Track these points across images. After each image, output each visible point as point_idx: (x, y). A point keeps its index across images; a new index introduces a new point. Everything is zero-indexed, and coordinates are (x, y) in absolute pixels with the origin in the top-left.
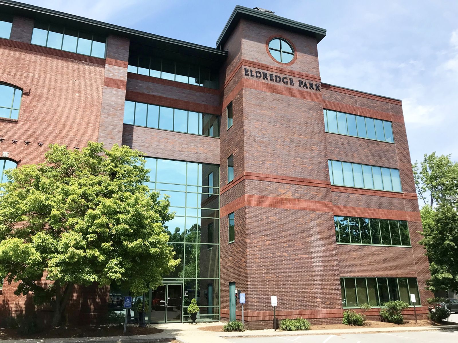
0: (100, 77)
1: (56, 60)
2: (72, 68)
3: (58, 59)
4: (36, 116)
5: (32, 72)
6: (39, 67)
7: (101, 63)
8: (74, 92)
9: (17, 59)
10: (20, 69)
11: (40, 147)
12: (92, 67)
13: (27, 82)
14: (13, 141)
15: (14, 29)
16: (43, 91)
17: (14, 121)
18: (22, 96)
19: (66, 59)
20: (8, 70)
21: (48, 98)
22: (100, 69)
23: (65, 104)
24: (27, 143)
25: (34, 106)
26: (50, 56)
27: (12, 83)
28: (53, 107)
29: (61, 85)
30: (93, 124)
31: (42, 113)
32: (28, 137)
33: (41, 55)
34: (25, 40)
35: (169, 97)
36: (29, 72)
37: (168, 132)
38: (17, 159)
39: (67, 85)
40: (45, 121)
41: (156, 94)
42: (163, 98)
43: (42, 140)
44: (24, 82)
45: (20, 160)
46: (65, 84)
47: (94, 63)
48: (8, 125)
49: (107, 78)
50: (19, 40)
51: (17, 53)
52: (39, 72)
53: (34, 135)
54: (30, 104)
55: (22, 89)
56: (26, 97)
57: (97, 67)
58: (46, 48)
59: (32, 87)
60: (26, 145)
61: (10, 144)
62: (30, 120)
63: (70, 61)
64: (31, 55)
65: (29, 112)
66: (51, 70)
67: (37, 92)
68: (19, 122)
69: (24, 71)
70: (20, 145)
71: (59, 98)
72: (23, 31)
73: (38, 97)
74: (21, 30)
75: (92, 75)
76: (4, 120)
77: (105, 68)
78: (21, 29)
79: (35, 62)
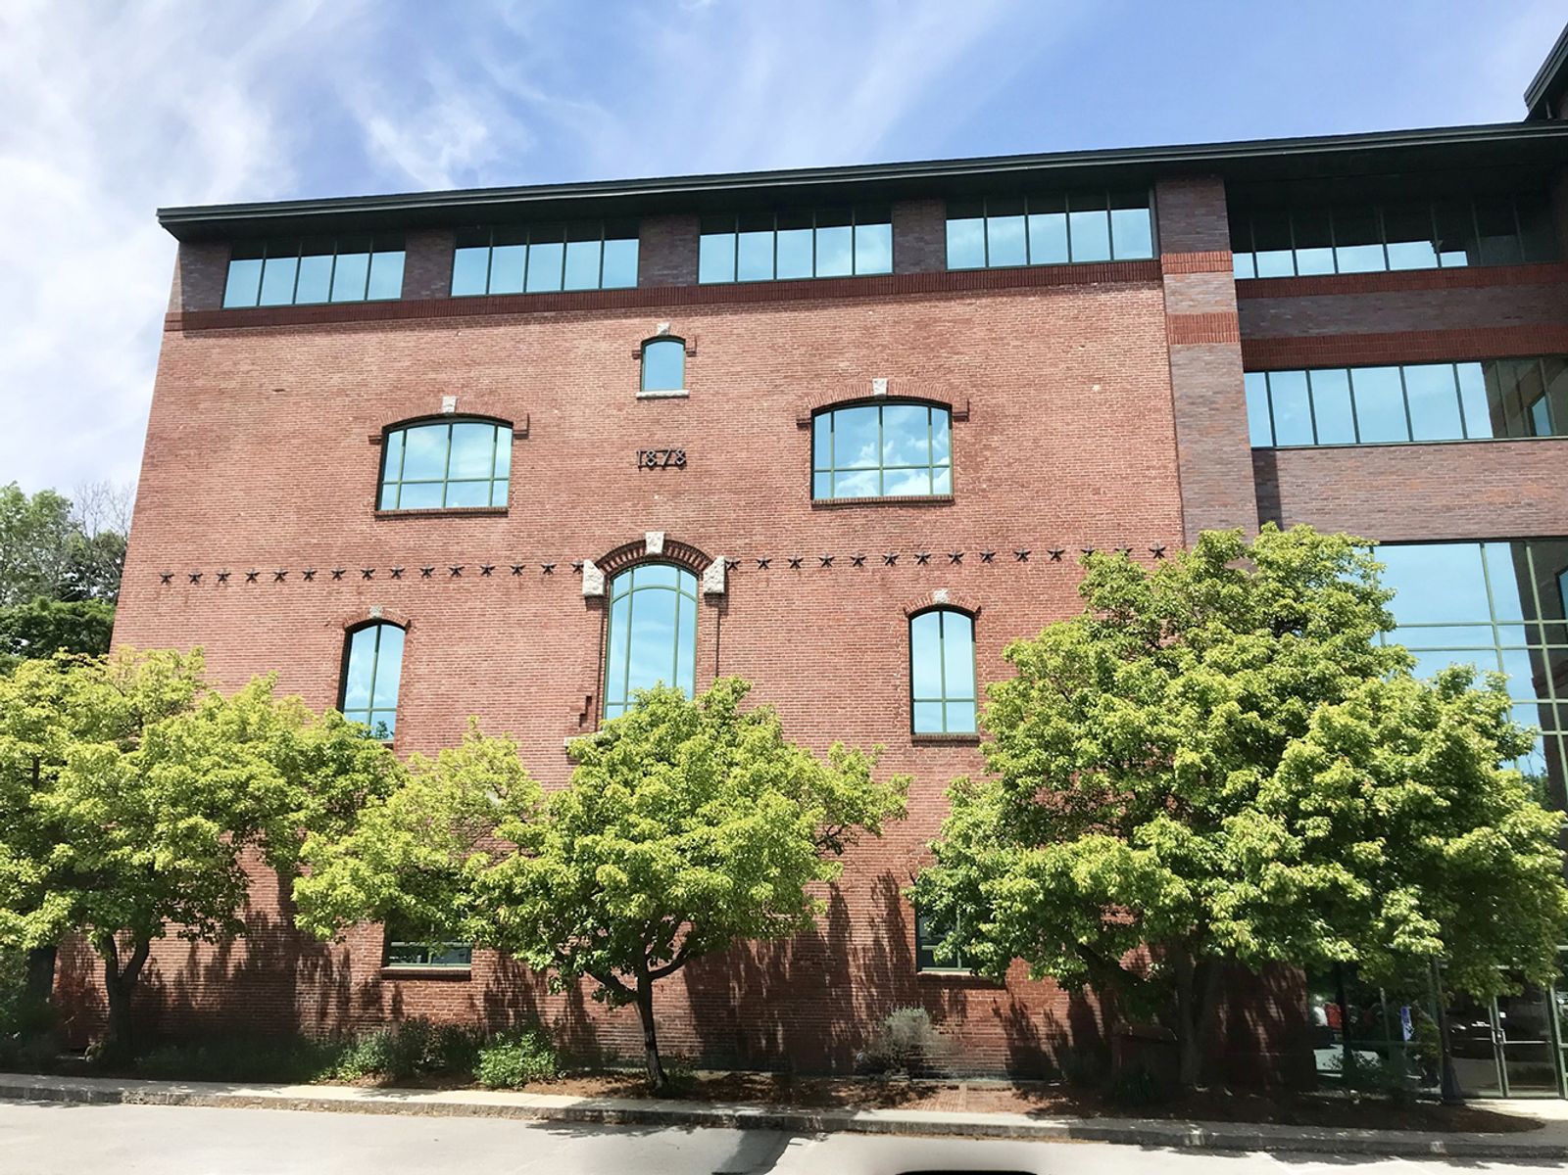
0: (1152, 320)
1: (1019, 299)
2: (1066, 313)
3: (1025, 295)
4: (995, 476)
5: (966, 350)
6: (980, 333)
7: (1147, 273)
8: (1084, 383)
9: (921, 325)
10: (932, 350)
11: (1021, 562)
12: (1124, 294)
13: (957, 382)
14: (951, 556)
15: (899, 239)
16: (1002, 398)
17: (944, 501)
18: (951, 427)
19: (1045, 288)
20: (905, 361)
21: (1017, 417)
22: (1147, 295)
23: (1068, 424)
24: (988, 557)
25: (987, 447)
26: (1002, 292)
27: (920, 394)
28: (1036, 441)
29: (1047, 371)
30: (1159, 468)
31: (1010, 465)
32: (986, 538)
33: (978, 297)
34: (932, 264)
35: (1377, 330)
36: (957, 354)
37: (1395, 451)
38: (972, 607)
39: (1063, 366)
40: (1023, 486)
41: (1330, 330)
42: (1356, 337)
43: (1025, 541)
44: (950, 384)
45: (979, 608)
46: (1056, 365)
47: (1126, 281)
48: (931, 515)
49: (1177, 317)
50: (917, 270)
51: (917, 306)
52: (982, 348)
53: (1001, 532)
54: (974, 444)
55: (947, 407)
56: (962, 425)
57: (1139, 289)
58: (987, 271)
59: (971, 395)
60: (986, 563)
61: (947, 565)
62: (984, 490)
63: (1057, 293)
64: (953, 303)
65: (977, 468)
66: (1012, 332)
67: (988, 406)
68: (958, 500)
69: (944, 353)
70: (972, 565)
71: (1047, 408)
72: (921, 239)
73: (993, 420)
74: (915, 238)
75: (1127, 320)
76: (920, 502)
77: (1161, 286)
78: (917, 235)
79: (968, 321)
